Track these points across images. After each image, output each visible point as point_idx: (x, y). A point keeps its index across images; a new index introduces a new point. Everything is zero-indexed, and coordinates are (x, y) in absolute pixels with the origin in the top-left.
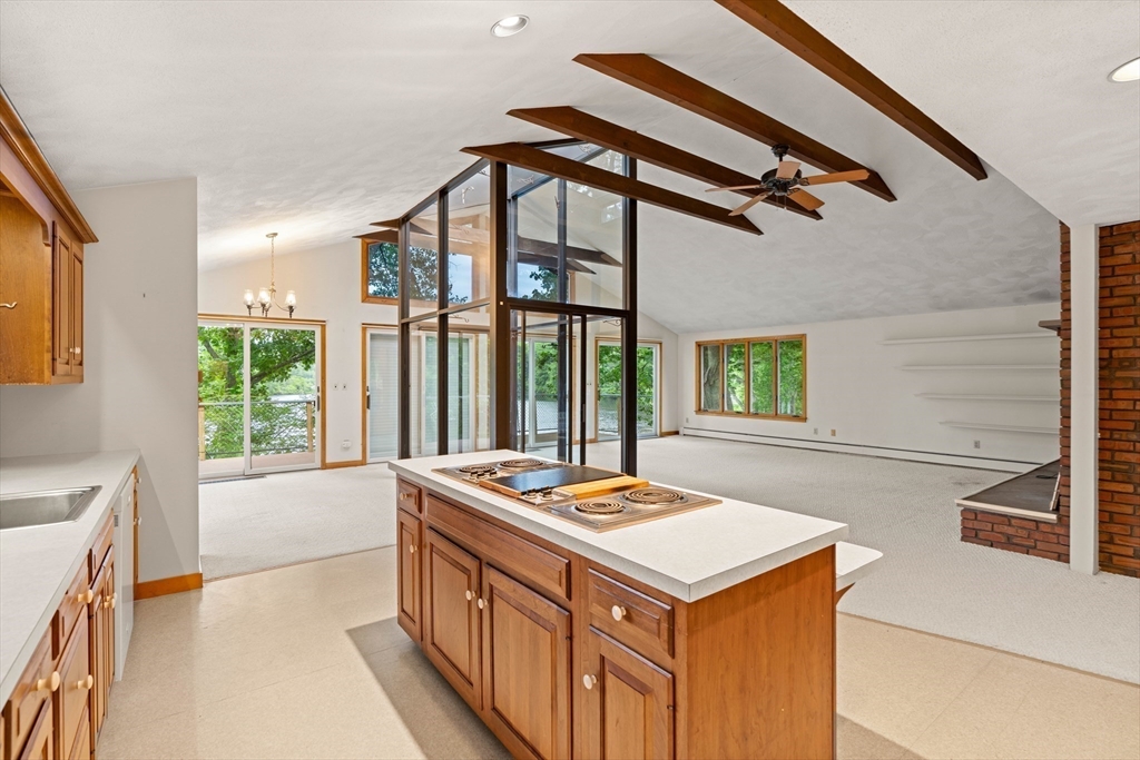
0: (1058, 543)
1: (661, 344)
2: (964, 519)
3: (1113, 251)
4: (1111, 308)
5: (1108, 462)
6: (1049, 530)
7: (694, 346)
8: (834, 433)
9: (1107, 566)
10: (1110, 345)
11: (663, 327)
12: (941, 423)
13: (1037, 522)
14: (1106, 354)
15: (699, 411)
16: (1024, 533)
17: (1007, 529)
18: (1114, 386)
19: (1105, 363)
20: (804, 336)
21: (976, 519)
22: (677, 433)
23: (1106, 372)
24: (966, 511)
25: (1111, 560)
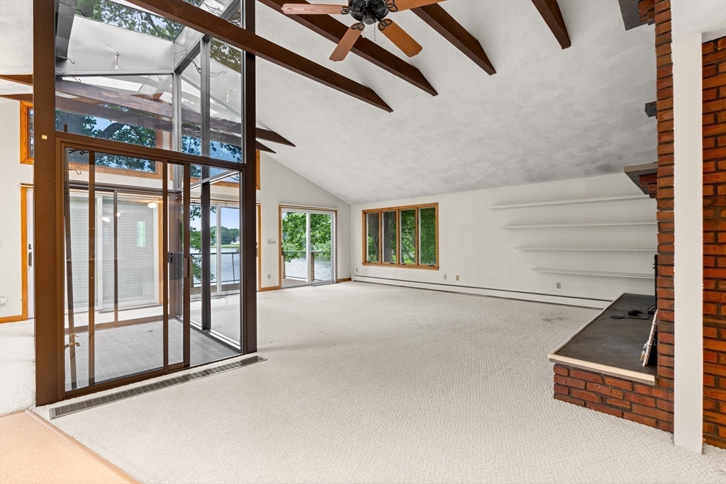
0: (656, 408)
1: (336, 212)
2: (557, 376)
3: (717, 69)
4: (715, 136)
5: (713, 316)
6: (646, 392)
7: (361, 214)
8: (458, 278)
9: (711, 438)
10: (714, 180)
11: (338, 199)
12: (533, 269)
13: (633, 383)
14: (710, 191)
15: (365, 262)
16: (619, 394)
17: (599, 388)
18: (720, 228)
19: (709, 202)
20: (437, 204)
21: (569, 375)
22: (350, 279)
23: (711, 212)
24: (558, 366)
25: (717, 432)
